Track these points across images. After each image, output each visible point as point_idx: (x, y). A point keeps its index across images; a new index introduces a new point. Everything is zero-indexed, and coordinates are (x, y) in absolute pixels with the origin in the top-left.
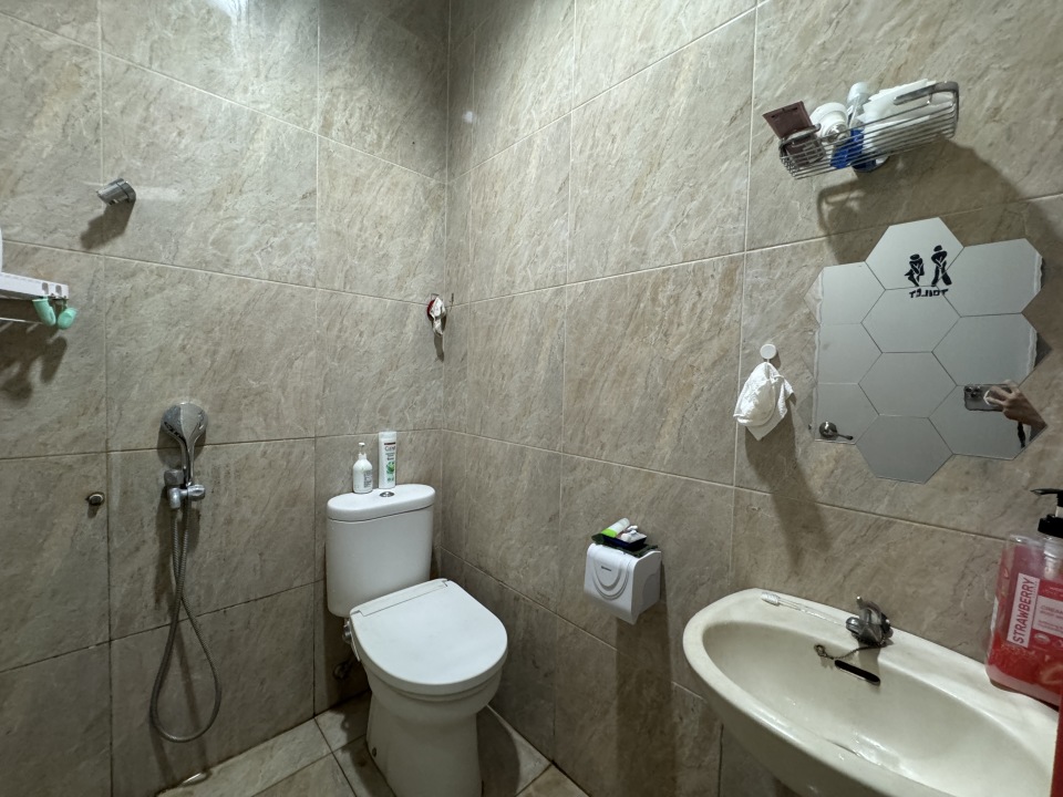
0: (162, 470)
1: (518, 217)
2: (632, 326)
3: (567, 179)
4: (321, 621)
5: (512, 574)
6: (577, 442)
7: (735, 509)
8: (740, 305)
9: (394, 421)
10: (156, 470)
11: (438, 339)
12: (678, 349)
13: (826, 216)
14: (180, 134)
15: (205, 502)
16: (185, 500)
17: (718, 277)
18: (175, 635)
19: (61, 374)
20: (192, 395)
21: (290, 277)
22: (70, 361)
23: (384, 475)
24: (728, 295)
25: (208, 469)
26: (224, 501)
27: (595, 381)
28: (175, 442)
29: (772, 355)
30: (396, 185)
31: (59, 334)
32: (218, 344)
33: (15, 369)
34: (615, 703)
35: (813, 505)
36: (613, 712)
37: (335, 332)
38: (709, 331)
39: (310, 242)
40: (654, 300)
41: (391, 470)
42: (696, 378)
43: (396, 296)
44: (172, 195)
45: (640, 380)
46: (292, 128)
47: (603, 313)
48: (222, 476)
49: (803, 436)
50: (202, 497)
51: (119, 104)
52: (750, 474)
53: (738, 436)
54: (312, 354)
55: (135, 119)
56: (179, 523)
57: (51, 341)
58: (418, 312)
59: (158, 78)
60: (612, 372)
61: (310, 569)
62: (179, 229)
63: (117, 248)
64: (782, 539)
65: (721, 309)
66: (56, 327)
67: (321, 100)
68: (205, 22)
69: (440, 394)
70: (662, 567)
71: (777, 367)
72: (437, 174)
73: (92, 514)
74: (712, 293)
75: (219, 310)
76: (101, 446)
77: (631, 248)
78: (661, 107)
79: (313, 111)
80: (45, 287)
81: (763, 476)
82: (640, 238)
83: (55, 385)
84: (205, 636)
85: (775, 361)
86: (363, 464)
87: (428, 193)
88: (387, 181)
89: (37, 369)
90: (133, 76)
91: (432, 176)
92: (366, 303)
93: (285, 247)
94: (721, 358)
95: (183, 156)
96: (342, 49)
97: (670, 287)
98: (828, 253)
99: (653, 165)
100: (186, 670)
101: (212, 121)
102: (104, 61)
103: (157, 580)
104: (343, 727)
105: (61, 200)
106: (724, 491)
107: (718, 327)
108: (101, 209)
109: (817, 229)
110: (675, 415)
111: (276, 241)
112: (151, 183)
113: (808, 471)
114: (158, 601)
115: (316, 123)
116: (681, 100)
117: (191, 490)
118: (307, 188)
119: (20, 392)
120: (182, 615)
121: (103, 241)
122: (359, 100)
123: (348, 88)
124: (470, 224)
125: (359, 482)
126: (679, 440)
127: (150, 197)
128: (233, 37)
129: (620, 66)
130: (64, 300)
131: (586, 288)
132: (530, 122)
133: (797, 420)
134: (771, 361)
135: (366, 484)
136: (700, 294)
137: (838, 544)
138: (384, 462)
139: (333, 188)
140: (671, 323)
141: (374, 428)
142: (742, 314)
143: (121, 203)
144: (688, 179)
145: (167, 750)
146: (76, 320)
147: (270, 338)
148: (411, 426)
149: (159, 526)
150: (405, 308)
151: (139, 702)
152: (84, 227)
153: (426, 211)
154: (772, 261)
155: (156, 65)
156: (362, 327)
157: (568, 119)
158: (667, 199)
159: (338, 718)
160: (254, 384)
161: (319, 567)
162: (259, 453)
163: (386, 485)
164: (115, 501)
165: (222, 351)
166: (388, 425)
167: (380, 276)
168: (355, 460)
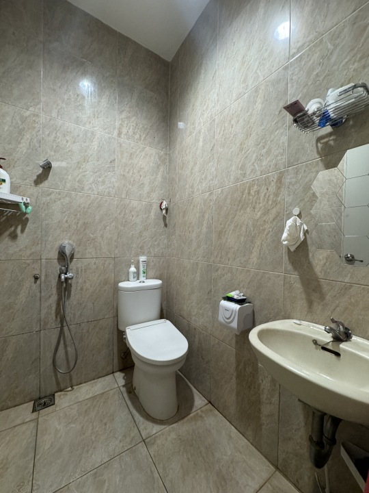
0: (59, 267)
1: (196, 164)
2: (240, 205)
3: (214, 145)
4: (116, 333)
5: (193, 318)
6: (219, 259)
7: (284, 283)
8: (284, 192)
9: (146, 252)
10: (57, 267)
11: (164, 218)
12: (259, 214)
13: (320, 149)
14: (67, 142)
15: (74, 280)
16: (66, 279)
17: (275, 180)
18: (62, 332)
19: (26, 230)
20: (70, 239)
21: (105, 194)
22: (30, 225)
23: (141, 274)
24: (279, 188)
25: (74, 268)
26: (80, 281)
27: (225, 231)
28: (64, 257)
29: (297, 213)
30: (147, 155)
31: (27, 216)
32: (79, 220)
33: (13, 229)
34: (235, 374)
35: (317, 279)
36: (234, 379)
37: (122, 215)
38: (272, 204)
39: (113, 180)
40: (249, 193)
41: (144, 273)
42: (267, 226)
43: (146, 200)
44: (64, 164)
45: (244, 229)
46: (107, 136)
47: (229, 201)
48: (80, 271)
49: (312, 248)
50: (72, 278)
51: (47, 133)
52: (290, 267)
53: (284, 251)
54: (113, 224)
55: (52, 138)
56: (64, 287)
57: (24, 218)
58: (156, 207)
59: (60, 122)
60: (232, 227)
61: (112, 311)
62: (66, 177)
63: (45, 184)
64: (304, 296)
65: (276, 195)
66: (26, 213)
67: (117, 124)
68: (76, 99)
69: (165, 241)
70: (253, 311)
71: (300, 218)
72: (164, 149)
73: (35, 282)
74: (272, 188)
75: (79, 207)
76: (39, 258)
77: (240, 172)
78: (250, 110)
79: (114, 128)
80: (22, 199)
81: (295, 268)
82: (243, 167)
83: (25, 235)
84: (73, 333)
85: (299, 216)
86: (133, 269)
87: (160, 157)
88: (143, 154)
89: (19, 228)
90: (52, 122)
91: (162, 150)
92: (135, 203)
93: (103, 182)
94: (277, 216)
95: (68, 150)
96: (126, 103)
97: (256, 187)
98: (321, 164)
99: (248, 135)
100: (66, 346)
101: (78, 136)
102: (43, 118)
103: (56, 309)
104: (124, 378)
105: (28, 168)
106: (279, 276)
107: (275, 203)
108: (41, 170)
109: (316, 155)
110: (258, 243)
111: (100, 180)
112: (57, 160)
113: (315, 265)
114: (56, 317)
115: (116, 133)
116: (259, 106)
117: (69, 275)
118: (112, 158)
119: (14, 237)
120: (65, 324)
121: (41, 182)
122: (132, 122)
123: (128, 118)
124: (177, 168)
125: (131, 276)
126: (260, 254)
127: (56, 166)
128: (86, 104)
129: (234, 95)
130: (28, 203)
131: (222, 191)
132: (199, 123)
133: (309, 242)
134: (298, 216)
135: (134, 278)
136: (268, 189)
137: (328, 297)
138: (141, 269)
139: (122, 157)
140: (256, 203)
141: (138, 255)
142: (286, 196)
143: (47, 168)
144: (262, 139)
145: (59, 376)
146: (32, 211)
147: (97, 218)
148: (153, 255)
149: (58, 289)
150: (151, 205)
151: (49, 355)
152: (35, 178)
153: (159, 165)
154: (298, 171)
155: (59, 118)
156: (133, 213)
157: (214, 120)
158: (254, 149)
159: (123, 375)
160: (92, 236)
161: (115, 311)
162: (93, 263)
163: (142, 278)
164: (43, 278)
165: (81, 222)
166: (143, 254)
167: (140, 192)
168: (130, 268)
